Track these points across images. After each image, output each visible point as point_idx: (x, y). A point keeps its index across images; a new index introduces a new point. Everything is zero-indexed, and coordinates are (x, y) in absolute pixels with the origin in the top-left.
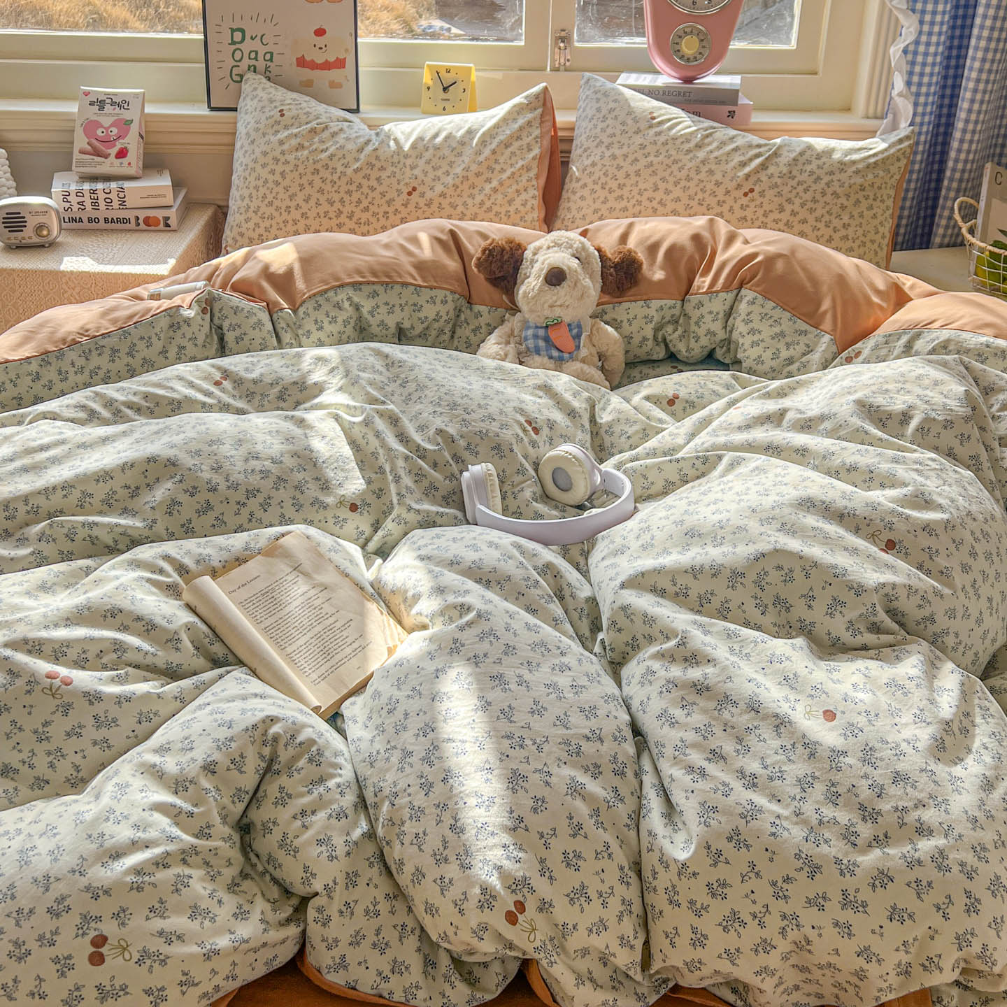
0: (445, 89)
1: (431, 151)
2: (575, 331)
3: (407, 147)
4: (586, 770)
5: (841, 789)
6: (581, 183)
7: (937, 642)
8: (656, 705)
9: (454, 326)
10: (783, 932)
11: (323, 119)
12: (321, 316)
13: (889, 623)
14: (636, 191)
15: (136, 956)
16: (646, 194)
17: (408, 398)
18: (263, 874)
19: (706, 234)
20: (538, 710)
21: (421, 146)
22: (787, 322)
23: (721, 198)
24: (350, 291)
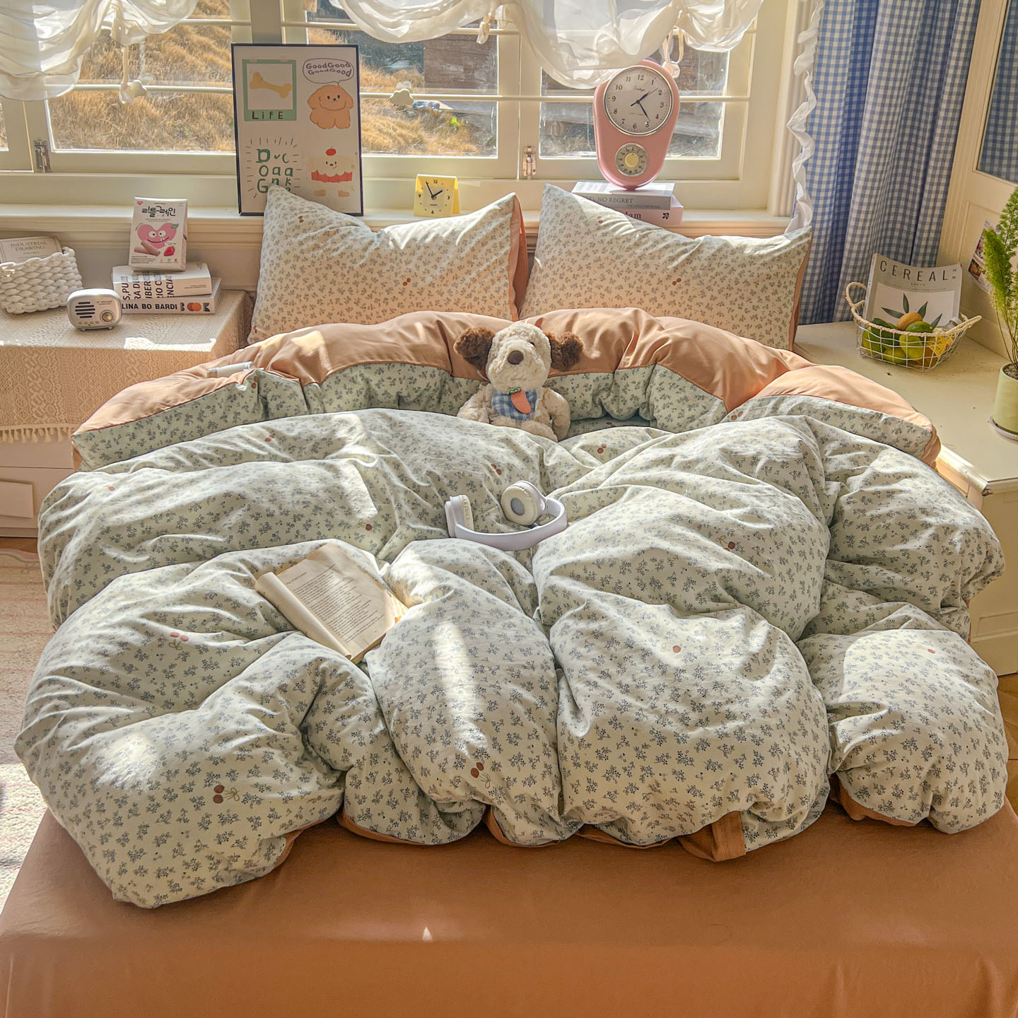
0: (433, 196)
1: (422, 249)
2: (531, 398)
3: (402, 247)
4: (523, 685)
5: (680, 692)
6: (544, 273)
7: (760, 610)
8: (570, 646)
9: (441, 394)
10: (642, 779)
11: (335, 224)
12: (340, 388)
13: (725, 594)
14: (587, 280)
15: (242, 798)
16: (595, 283)
17: (406, 450)
18: (316, 758)
19: (631, 323)
20: (493, 650)
21: (414, 245)
22: (689, 390)
23: (654, 285)
24: (362, 369)
